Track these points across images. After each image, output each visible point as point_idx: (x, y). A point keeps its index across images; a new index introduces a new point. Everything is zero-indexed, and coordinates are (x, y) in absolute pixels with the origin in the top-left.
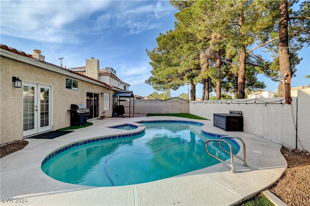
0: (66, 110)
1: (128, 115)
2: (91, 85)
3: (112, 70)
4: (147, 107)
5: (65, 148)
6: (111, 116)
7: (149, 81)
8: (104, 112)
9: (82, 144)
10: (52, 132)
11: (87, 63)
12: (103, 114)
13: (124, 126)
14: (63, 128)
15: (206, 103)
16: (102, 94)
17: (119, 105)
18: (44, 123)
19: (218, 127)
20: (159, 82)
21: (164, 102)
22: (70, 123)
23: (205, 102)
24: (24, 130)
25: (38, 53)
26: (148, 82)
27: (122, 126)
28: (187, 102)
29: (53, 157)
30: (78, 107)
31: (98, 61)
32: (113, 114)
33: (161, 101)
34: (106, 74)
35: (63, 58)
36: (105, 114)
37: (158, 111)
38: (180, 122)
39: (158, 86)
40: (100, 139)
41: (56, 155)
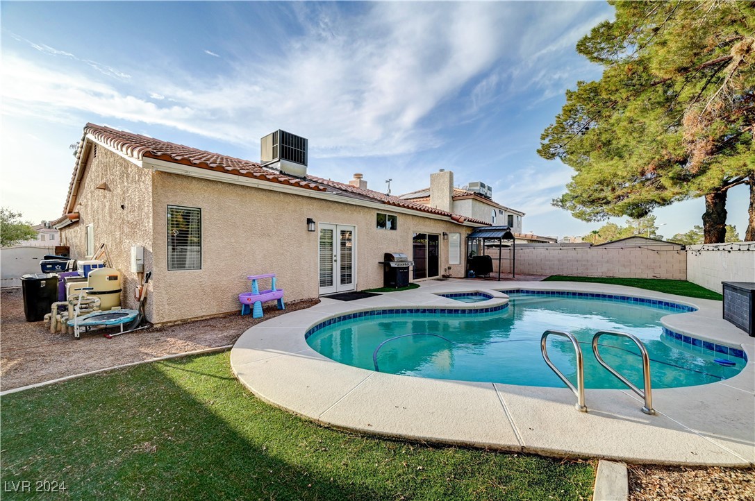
0: (377, 261)
1: (495, 275)
2: (421, 219)
3: (482, 185)
4: (550, 261)
5: (354, 314)
6: (463, 276)
7: (562, 201)
8: (449, 268)
9: (379, 313)
10: (356, 292)
11: (432, 181)
12: (447, 271)
13: (472, 294)
14: (372, 288)
15: (730, 252)
16: (444, 234)
17: (482, 255)
18: (346, 279)
19: (733, 323)
20: (588, 202)
21: (600, 250)
22: (383, 282)
23: (726, 248)
24: (321, 286)
25: (359, 178)
26: (560, 203)
27: (468, 294)
28: (679, 247)
29: (334, 323)
30: (393, 257)
31: (451, 175)
32: (467, 271)
33: (591, 245)
34: (464, 196)
35: (390, 180)
36: (451, 272)
37: (580, 271)
38: (624, 299)
39: (588, 210)
40: (409, 310)
41: (339, 321)
